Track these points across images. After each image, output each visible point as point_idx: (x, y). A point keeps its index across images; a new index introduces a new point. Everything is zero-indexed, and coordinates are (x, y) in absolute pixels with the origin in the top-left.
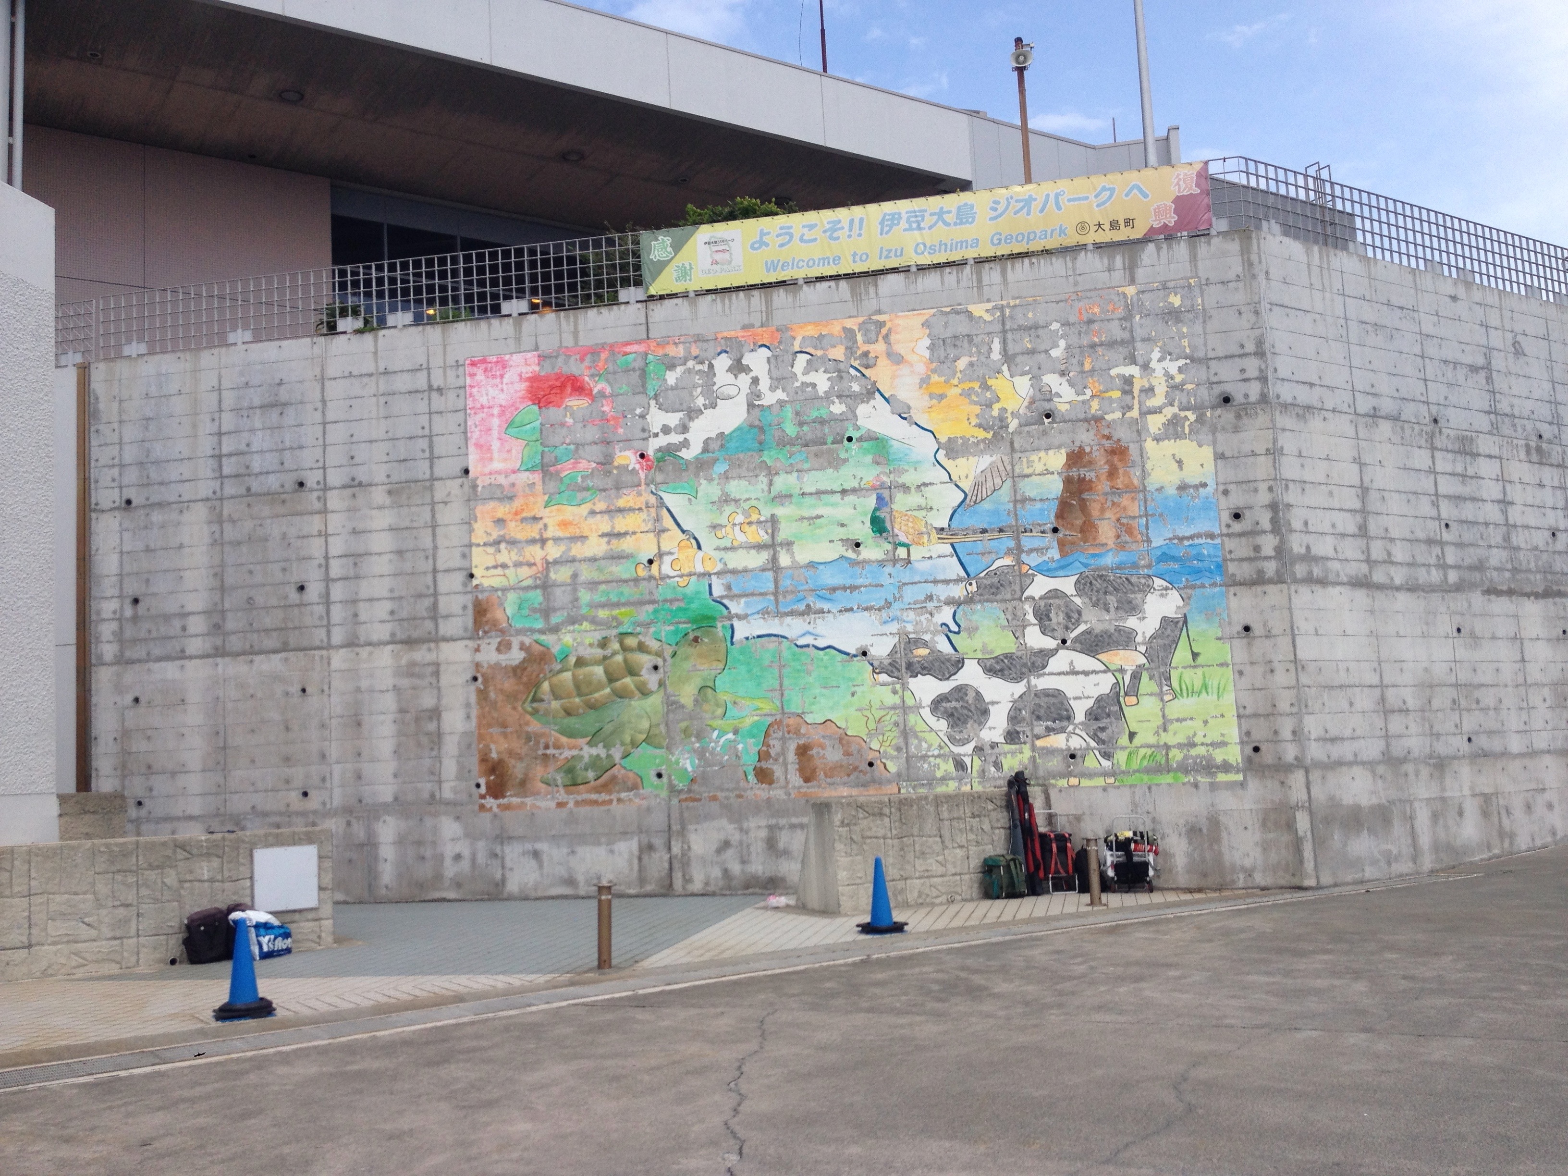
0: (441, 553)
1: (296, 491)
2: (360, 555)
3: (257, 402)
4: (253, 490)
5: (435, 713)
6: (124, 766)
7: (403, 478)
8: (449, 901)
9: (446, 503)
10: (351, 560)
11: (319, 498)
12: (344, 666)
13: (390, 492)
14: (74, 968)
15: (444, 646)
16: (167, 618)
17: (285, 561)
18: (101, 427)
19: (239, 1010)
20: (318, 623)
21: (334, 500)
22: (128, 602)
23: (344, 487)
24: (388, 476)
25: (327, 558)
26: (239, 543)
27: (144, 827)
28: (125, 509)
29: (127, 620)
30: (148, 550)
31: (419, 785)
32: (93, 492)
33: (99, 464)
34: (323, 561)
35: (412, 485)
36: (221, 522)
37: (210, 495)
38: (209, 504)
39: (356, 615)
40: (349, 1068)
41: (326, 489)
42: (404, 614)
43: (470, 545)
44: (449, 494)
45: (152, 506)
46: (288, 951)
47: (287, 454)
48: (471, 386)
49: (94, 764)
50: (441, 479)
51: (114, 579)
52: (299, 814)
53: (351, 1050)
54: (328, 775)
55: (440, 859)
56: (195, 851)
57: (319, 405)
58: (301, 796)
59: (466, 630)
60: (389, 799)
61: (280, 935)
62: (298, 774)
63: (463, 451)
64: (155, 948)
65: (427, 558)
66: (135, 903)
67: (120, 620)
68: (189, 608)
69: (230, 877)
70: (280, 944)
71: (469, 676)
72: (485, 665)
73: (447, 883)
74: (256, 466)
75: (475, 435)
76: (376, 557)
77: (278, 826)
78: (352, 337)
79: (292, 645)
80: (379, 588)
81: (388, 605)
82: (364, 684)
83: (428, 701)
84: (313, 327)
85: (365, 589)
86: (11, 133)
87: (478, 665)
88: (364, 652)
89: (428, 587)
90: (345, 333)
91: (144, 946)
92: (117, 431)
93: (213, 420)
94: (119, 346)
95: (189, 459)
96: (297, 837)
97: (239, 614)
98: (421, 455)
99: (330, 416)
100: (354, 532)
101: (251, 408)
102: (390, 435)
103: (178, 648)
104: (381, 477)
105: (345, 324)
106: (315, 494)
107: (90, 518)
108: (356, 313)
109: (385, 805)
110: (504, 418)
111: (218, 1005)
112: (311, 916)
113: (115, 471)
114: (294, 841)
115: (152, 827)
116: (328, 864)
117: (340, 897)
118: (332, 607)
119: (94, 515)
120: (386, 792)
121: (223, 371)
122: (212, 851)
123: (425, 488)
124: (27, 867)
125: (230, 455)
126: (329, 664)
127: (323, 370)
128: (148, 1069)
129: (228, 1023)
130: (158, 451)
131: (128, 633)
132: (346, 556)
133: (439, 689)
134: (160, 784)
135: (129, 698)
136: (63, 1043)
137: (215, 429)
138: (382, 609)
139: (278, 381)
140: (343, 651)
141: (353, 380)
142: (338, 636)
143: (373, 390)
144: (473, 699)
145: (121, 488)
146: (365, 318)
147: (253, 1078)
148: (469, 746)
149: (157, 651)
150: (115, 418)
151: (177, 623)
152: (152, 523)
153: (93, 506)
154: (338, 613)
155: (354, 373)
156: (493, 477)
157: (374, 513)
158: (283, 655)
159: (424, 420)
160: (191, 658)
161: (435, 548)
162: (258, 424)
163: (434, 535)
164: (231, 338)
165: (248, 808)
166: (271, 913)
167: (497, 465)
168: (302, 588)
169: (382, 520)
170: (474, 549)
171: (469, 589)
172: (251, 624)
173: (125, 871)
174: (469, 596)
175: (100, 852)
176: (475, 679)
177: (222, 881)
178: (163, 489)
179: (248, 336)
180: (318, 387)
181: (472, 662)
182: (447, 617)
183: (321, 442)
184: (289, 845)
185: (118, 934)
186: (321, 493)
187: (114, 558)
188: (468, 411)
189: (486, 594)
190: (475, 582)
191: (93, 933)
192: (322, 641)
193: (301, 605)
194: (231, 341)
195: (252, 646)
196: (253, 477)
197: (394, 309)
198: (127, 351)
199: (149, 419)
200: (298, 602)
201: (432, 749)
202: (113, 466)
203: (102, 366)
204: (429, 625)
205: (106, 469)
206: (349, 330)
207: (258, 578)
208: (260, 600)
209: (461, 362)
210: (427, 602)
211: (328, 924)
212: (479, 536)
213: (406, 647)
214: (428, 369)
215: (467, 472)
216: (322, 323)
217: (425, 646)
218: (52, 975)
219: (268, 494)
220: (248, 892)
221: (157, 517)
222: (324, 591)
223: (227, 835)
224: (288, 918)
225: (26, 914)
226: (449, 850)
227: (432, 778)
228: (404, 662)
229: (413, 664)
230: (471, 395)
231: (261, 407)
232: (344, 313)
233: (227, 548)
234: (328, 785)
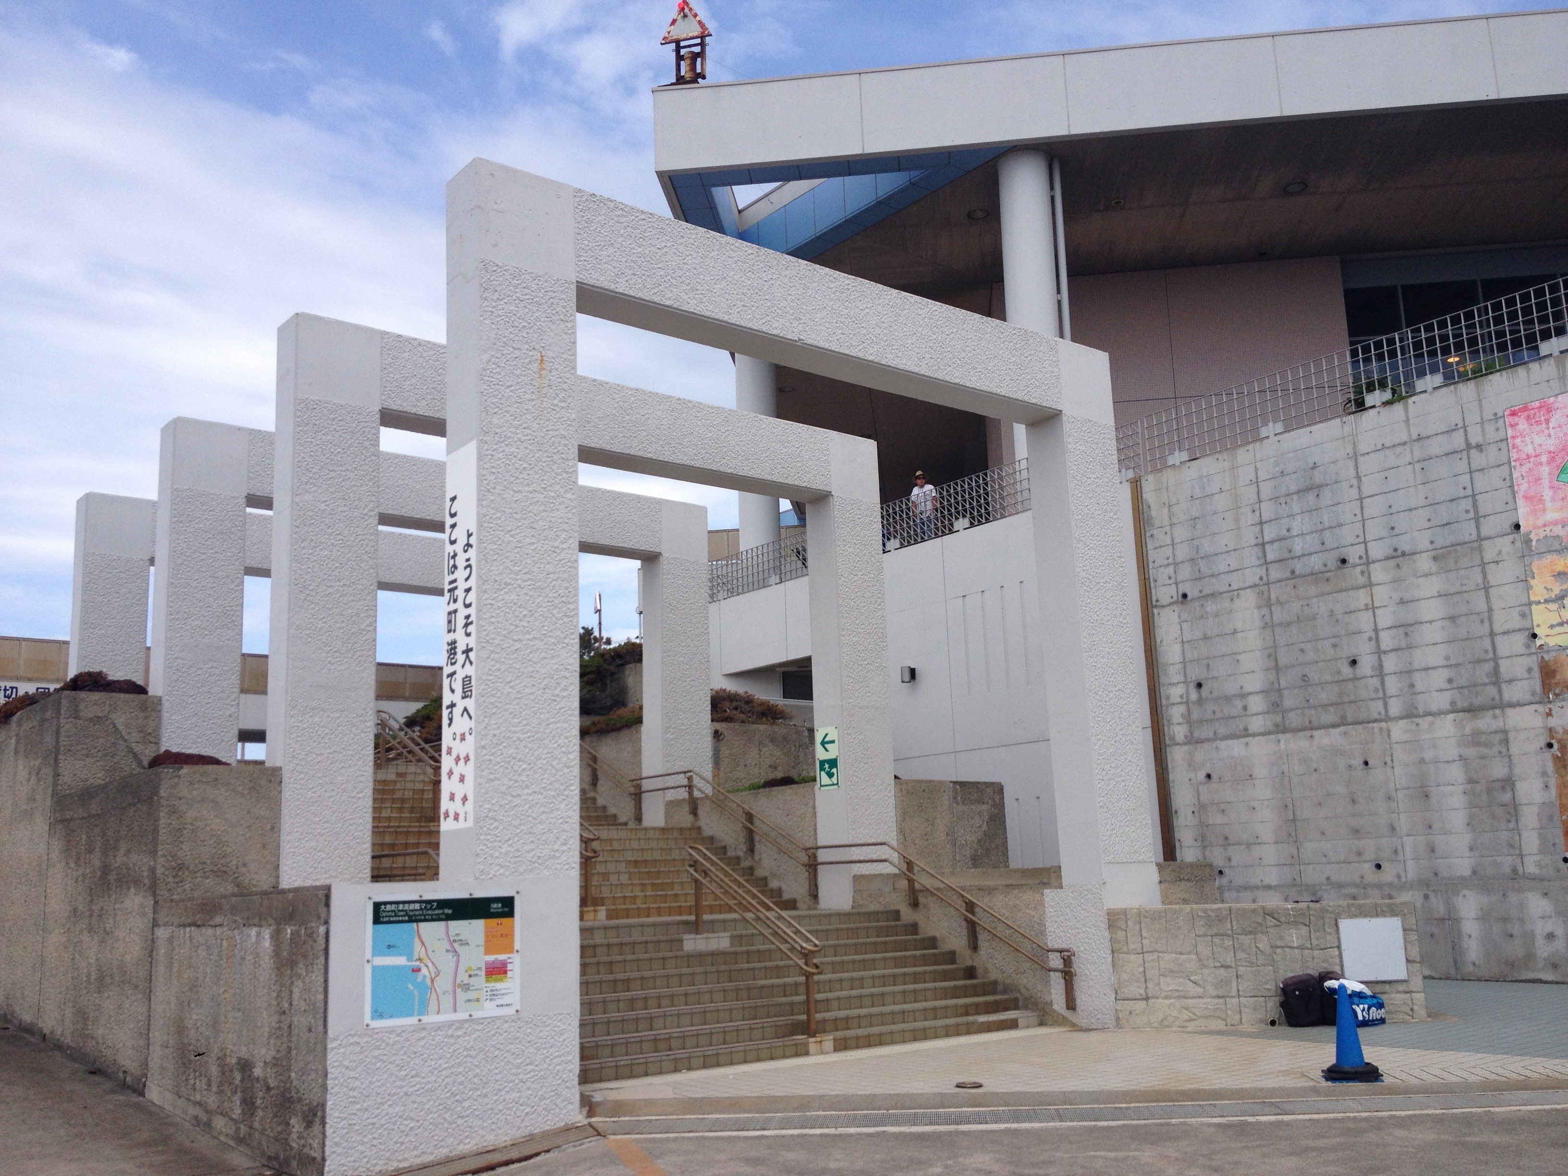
0: (1498, 616)
1: (1340, 568)
2: (1411, 625)
3: (1293, 488)
4: (1297, 573)
5: (1509, 783)
6: (1203, 837)
7: (1448, 542)
8: (1546, 982)
9: (1497, 562)
10: (1401, 631)
11: (1362, 573)
12: (1405, 737)
13: (1435, 558)
14: (1187, 1021)
15: (1510, 712)
16: (1228, 699)
17: (1334, 637)
18: (1155, 532)
19: (1346, 1073)
20: (1374, 696)
21: (1378, 573)
22: (1192, 686)
23: (1387, 558)
24: (1432, 542)
25: (1376, 630)
26: (1289, 624)
27: (1227, 895)
28: (1182, 603)
29: (1193, 702)
30: (1206, 638)
31: (1498, 859)
32: (1153, 591)
33: (1156, 565)
34: (1373, 635)
35: (1459, 548)
36: (1269, 606)
37: (1258, 581)
38: (1257, 590)
39: (1412, 686)
40: (1468, 1139)
41: (1368, 563)
42: (1463, 682)
43: (1530, 604)
44: (1500, 552)
45: (1206, 597)
46: (1382, 1021)
47: (1327, 533)
48: (1513, 437)
49: (1177, 835)
50: (1489, 538)
51: (1178, 666)
52: (1375, 886)
53: (1468, 1121)
54: (1400, 848)
55: (1529, 938)
56: (1283, 919)
57: (1355, 482)
58: (1374, 869)
59: (1533, 694)
60: (1467, 873)
61: (1373, 1005)
62: (1369, 846)
63: (1511, 506)
64: (1255, 1009)
65: (1482, 621)
66: (1233, 965)
67: (1187, 703)
68: (1248, 688)
69: (1317, 945)
70: (1375, 1013)
71: (1542, 743)
72: (1561, 731)
73: (1541, 965)
74: (1298, 549)
75: (1522, 487)
76: (1428, 625)
77: (1354, 898)
78: (1382, 410)
79: (1350, 720)
80: (1434, 656)
81: (1445, 674)
82: (1428, 755)
83: (1499, 770)
84: (1341, 408)
85: (1420, 658)
86: (1059, 291)
87: (1551, 730)
88: (1424, 723)
89: (1486, 652)
90: (1373, 407)
91: (1245, 1006)
92: (1169, 535)
93: (1254, 511)
94: (1163, 458)
95: (1235, 550)
96: (1379, 909)
97: (1296, 692)
98: (1465, 516)
99: (1367, 490)
100: (1402, 602)
101: (1288, 495)
102: (1430, 501)
103: (1241, 727)
104: (1424, 544)
105: (1372, 399)
106: (1359, 569)
107: (1153, 614)
108: (1383, 385)
109: (1463, 878)
110: (1554, 465)
111: (1326, 1066)
112: (1401, 987)
113: (1171, 569)
114: (1376, 912)
115: (1234, 894)
116: (1413, 937)
117: (1427, 972)
118: (1387, 679)
119: (1156, 611)
120: (1463, 866)
121: (1259, 465)
122: (1299, 920)
123: (1472, 549)
124: (1138, 928)
125: (1272, 542)
126: (1389, 736)
127: (1354, 447)
128: (1273, 1118)
129: (1338, 1084)
130: (1207, 546)
131: (1195, 716)
132: (1395, 627)
133: (1510, 756)
134: (1239, 856)
135: (1201, 775)
136: (1193, 1087)
137: (1257, 520)
138: (1439, 678)
139: (1311, 465)
140: (1402, 723)
141: (1387, 452)
142: (1395, 708)
143: (1408, 458)
144: (1550, 766)
145: (1177, 584)
146: (1392, 389)
147: (1372, 1137)
148: (1551, 818)
149: (1222, 730)
150: (1166, 522)
151: (1239, 704)
152: (1207, 613)
153: (1154, 603)
154: (1393, 685)
155: (1386, 445)
156: (1548, 529)
157: (1421, 580)
158: (1342, 728)
159: (1465, 480)
160: (1254, 735)
161: (1490, 610)
162: (1296, 509)
163: (1488, 597)
164: (1264, 432)
165: (1323, 879)
166: (1362, 982)
167: (1551, 516)
168: (1354, 662)
169: (1432, 586)
170: (1534, 607)
171: (1533, 650)
172: (1308, 701)
173: (1223, 935)
174: (1534, 657)
175: (1198, 916)
176: (1550, 746)
177: (1311, 949)
178: (1214, 580)
179: (1279, 427)
180: (1351, 464)
181: (1545, 727)
182: (1510, 681)
183: (1359, 517)
184: (1372, 916)
185: (1221, 994)
186: (1364, 568)
187: (1177, 648)
188: (1513, 464)
189: (1553, 654)
190: (1538, 642)
191: (1200, 990)
192: (1379, 713)
193: (1356, 679)
194: (1263, 435)
195: (1310, 722)
196: (1296, 560)
197: (1421, 374)
198: (1171, 460)
199: (1196, 518)
200: (1351, 676)
201: (1509, 821)
202: (1168, 565)
203: (1151, 477)
204: (1491, 691)
205: (1163, 568)
206: (1378, 404)
207: (1310, 656)
208: (1314, 677)
209: (1500, 414)
210: (1488, 667)
211: (1419, 997)
212: (1538, 591)
213: (1467, 715)
214: (1465, 427)
215: (1517, 527)
216: (1350, 401)
217: (1490, 713)
218: (1168, 1026)
219: (1313, 574)
220: (1337, 960)
221: (1211, 607)
222: (1376, 664)
223: (1311, 905)
224: (1378, 988)
225: (1142, 969)
226: (1541, 928)
227: (1512, 851)
228: (1468, 730)
229: (1477, 733)
230: (1514, 446)
231: (1298, 492)
232: (1370, 388)
233: (1278, 630)
234: (1401, 857)
